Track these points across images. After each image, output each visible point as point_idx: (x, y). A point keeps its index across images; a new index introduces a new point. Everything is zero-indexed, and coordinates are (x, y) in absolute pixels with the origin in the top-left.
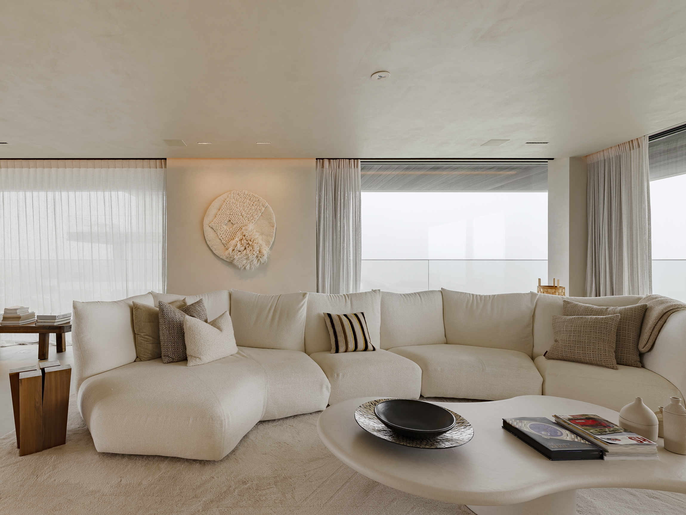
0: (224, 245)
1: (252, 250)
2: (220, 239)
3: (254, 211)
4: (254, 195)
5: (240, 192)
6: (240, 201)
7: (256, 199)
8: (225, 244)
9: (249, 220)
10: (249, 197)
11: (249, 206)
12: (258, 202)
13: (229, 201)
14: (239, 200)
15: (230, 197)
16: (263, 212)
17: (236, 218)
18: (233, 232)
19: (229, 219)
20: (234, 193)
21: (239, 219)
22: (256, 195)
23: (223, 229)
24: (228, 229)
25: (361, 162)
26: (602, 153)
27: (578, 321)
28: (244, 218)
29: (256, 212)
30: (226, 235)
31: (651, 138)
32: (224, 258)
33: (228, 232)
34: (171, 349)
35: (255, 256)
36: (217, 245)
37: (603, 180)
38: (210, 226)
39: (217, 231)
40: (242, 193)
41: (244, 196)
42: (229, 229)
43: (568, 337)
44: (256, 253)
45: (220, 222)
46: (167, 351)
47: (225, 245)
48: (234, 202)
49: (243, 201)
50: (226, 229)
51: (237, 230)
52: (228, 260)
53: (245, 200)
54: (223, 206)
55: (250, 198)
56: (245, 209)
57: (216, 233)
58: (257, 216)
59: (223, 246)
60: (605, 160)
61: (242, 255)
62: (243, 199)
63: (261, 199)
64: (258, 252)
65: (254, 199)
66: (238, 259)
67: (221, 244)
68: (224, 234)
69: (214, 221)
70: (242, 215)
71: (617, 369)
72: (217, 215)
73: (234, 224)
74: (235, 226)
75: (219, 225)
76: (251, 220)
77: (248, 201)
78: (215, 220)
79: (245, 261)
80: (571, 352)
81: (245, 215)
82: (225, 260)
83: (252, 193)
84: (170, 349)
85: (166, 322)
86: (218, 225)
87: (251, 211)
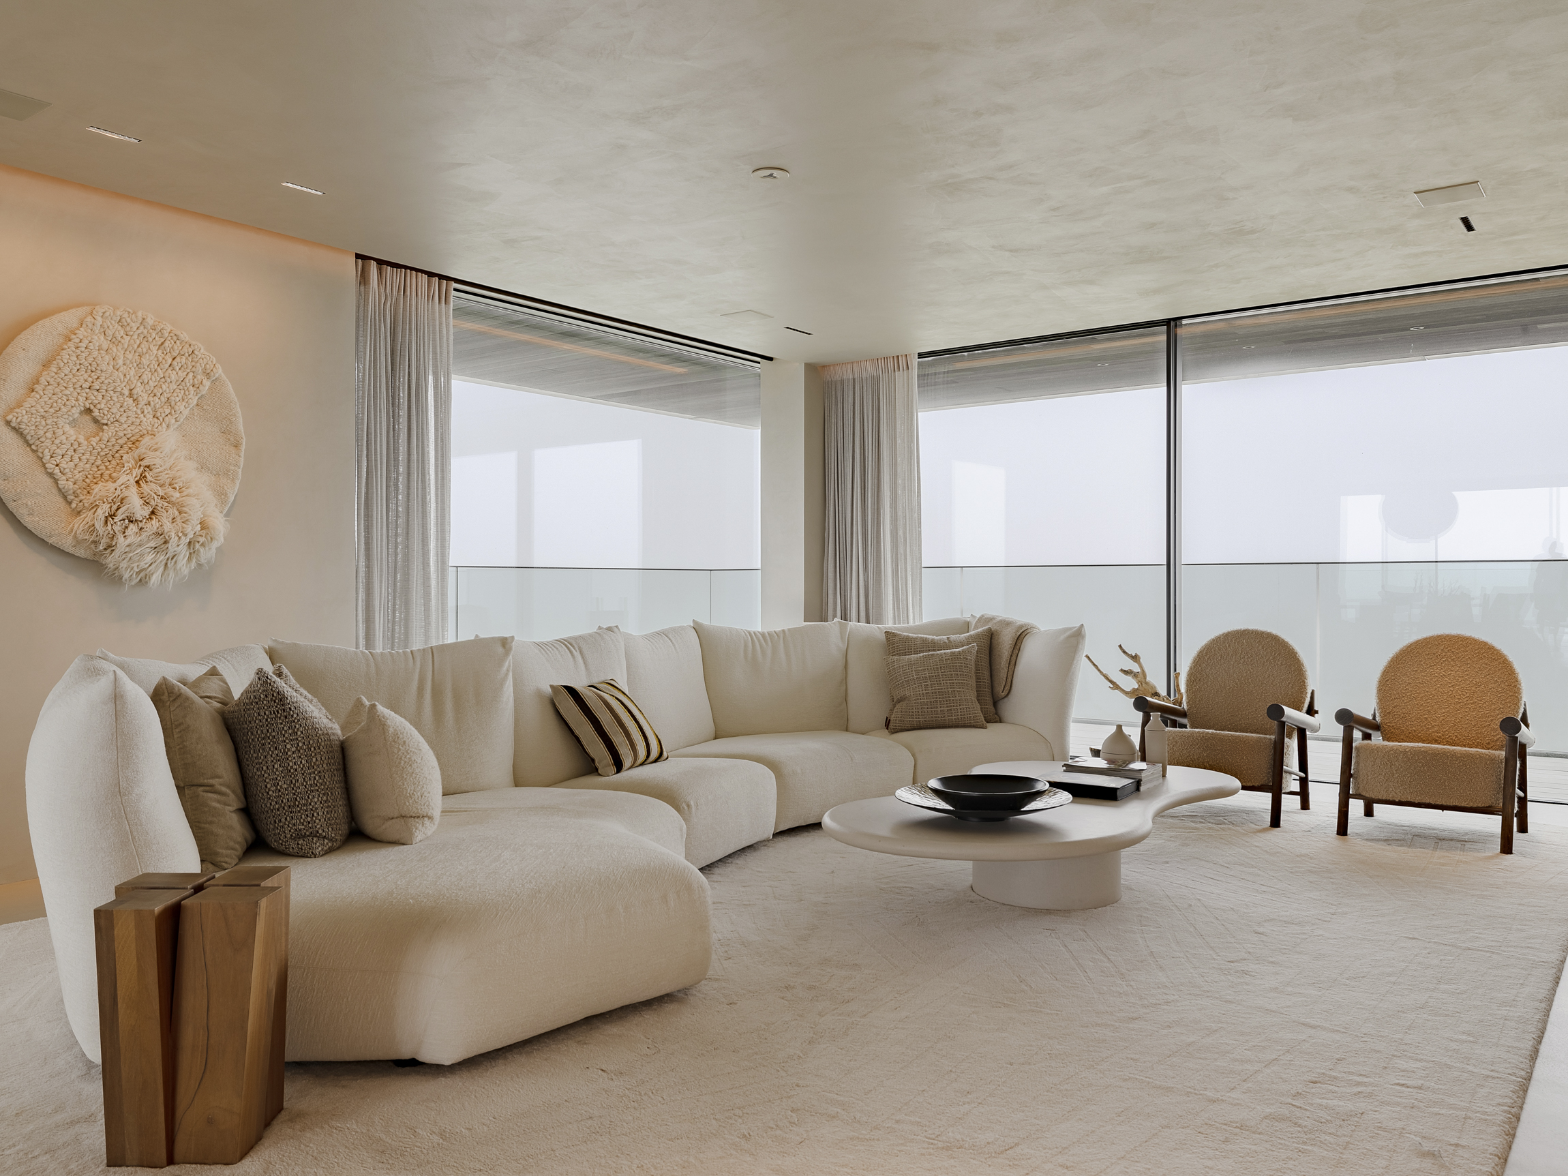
0: (65, 497)
1: (178, 520)
2: (51, 475)
3: (173, 386)
4: (178, 333)
5: (126, 315)
6: (126, 346)
7: (185, 350)
8: (71, 492)
9: (158, 414)
10: (157, 338)
11: (159, 369)
12: (190, 359)
13: (85, 342)
14: (122, 341)
15: (90, 326)
16: (202, 396)
17: (112, 403)
18: (102, 453)
19: (88, 406)
20: (107, 314)
21: (122, 410)
22: (186, 335)
23: (63, 438)
24: (81, 439)
25: (455, 290)
26: (850, 366)
27: (931, 661)
28: (140, 406)
29: (182, 392)
30: (76, 460)
31: (921, 355)
32: (67, 544)
33: (81, 450)
34: (321, 814)
35: (185, 541)
36: (39, 494)
37: (851, 415)
38: (8, 423)
39: (38, 442)
40: (135, 319)
41: (139, 331)
42: (87, 439)
43: (924, 689)
44: (192, 529)
45: (52, 410)
46: (312, 819)
47: (70, 497)
48: (105, 347)
49: (136, 346)
50: (74, 438)
51: (117, 447)
52: (81, 552)
53: (142, 346)
54: (65, 355)
55: (163, 340)
56: (144, 377)
57: (33, 451)
58: (184, 403)
59: (60, 499)
60: (854, 379)
61: (144, 534)
62: (138, 342)
63: (202, 351)
64: (199, 528)
65: (176, 347)
66: (127, 549)
67: (55, 491)
68: (67, 458)
69: (27, 405)
70: (135, 397)
71: (986, 728)
72: (38, 382)
73: (107, 425)
74: (108, 433)
75: (48, 422)
76: (163, 415)
77: (155, 352)
78: (31, 401)
79: (149, 558)
80: (931, 711)
81: (145, 396)
82: (71, 550)
83: (169, 328)
84: (318, 814)
85: (299, 733)
86: (43, 423)
87: (164, 386)
